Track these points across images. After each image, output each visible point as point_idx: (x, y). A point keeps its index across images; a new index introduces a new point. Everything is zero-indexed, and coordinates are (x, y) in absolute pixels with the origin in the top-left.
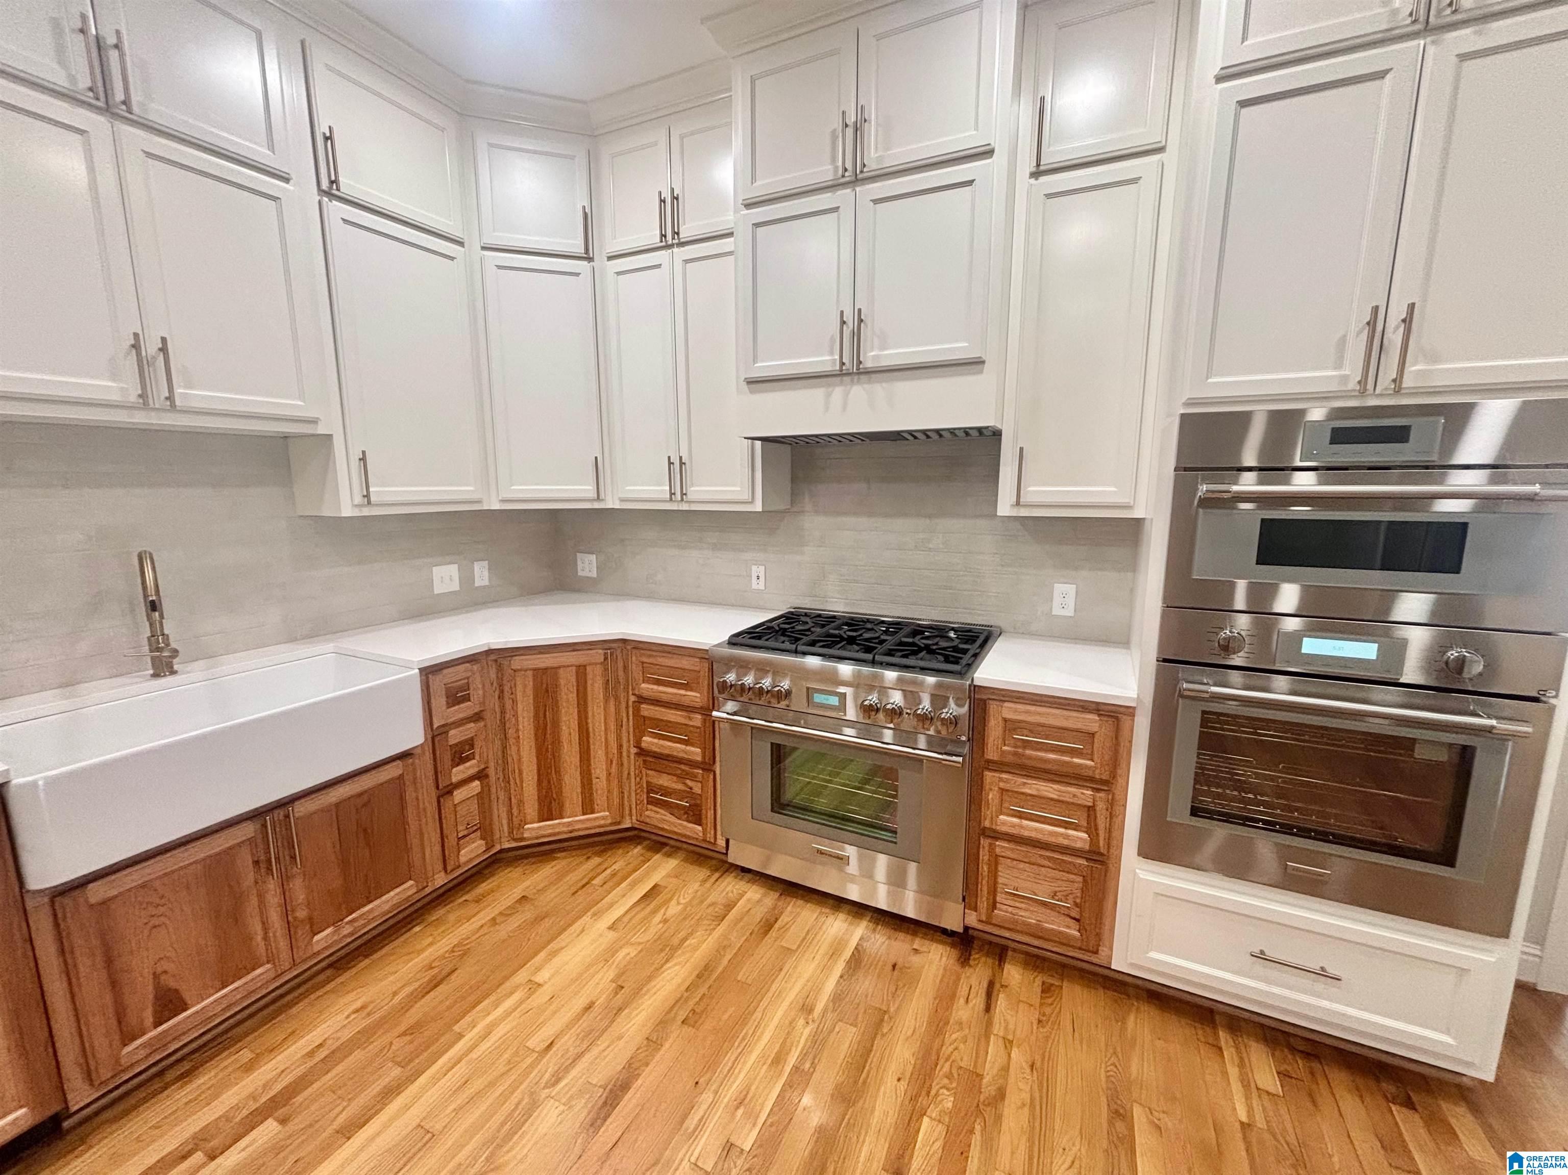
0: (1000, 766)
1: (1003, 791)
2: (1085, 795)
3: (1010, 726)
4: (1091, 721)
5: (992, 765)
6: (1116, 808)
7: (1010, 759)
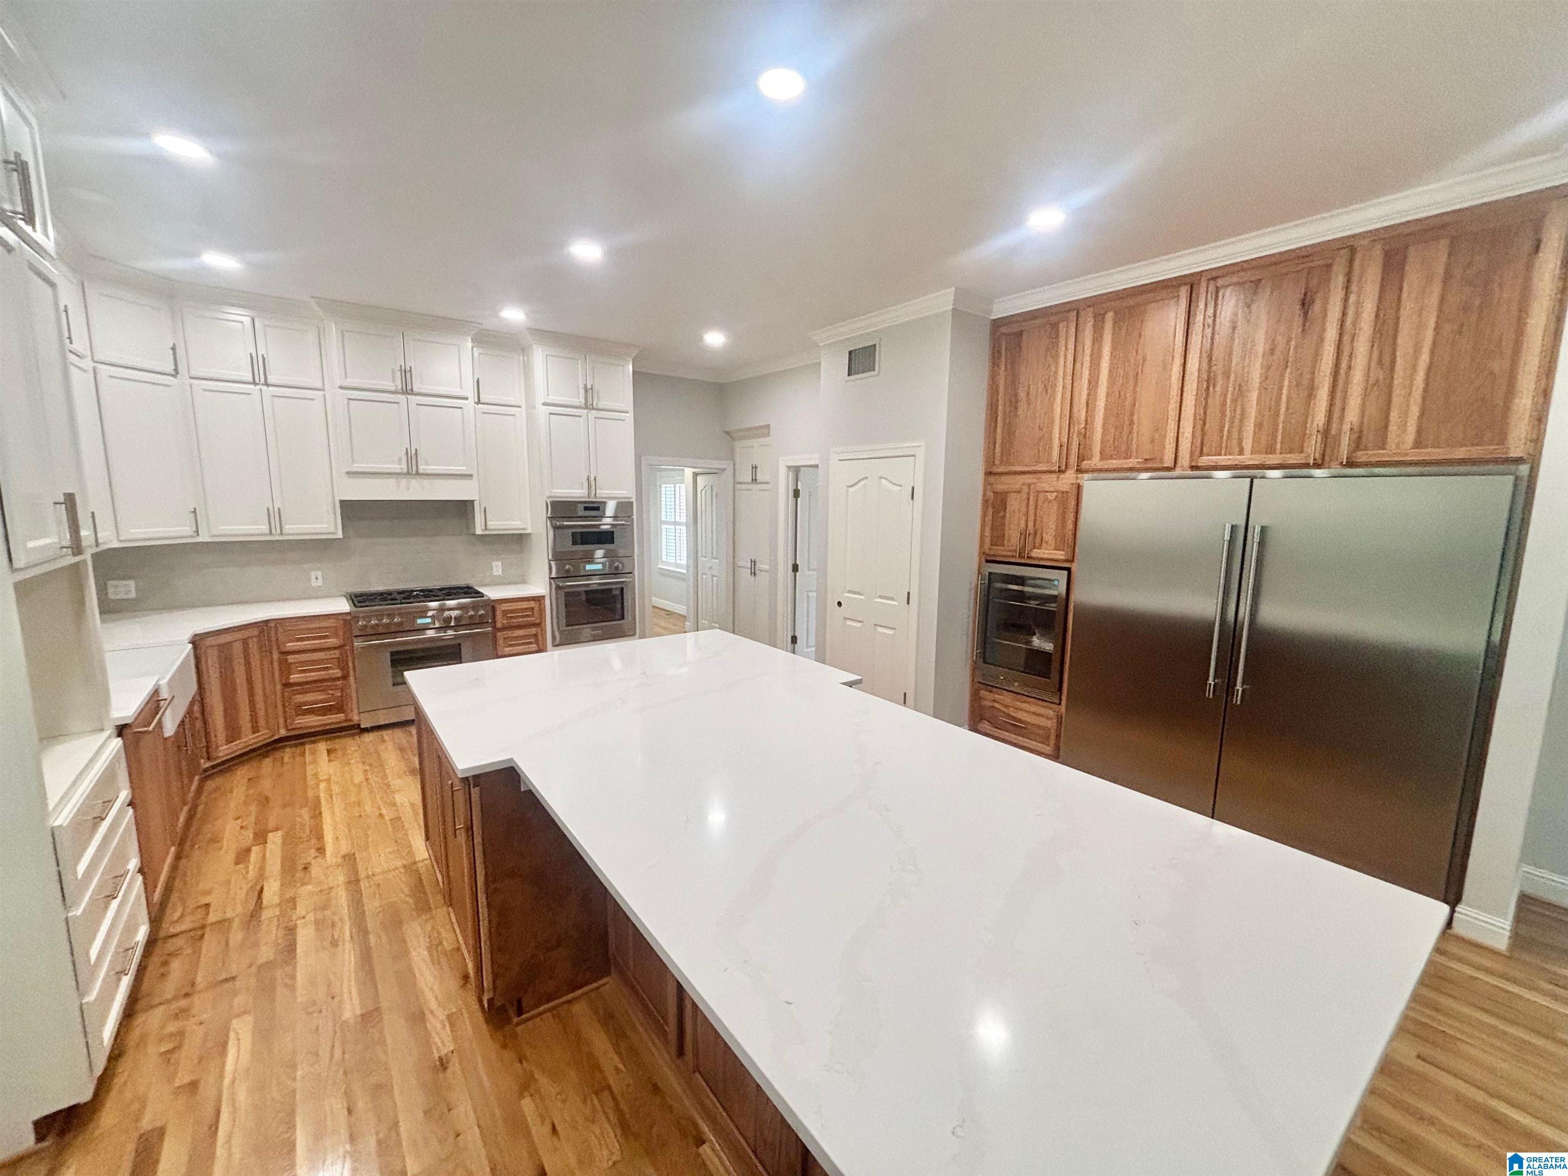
0: (504, 629)
1: (505, 638)
2: (533, 630)
3: (505, 612)
4: (532, 604)
5: (500, 630)
6: (544, 632)
7: (507, 625)
